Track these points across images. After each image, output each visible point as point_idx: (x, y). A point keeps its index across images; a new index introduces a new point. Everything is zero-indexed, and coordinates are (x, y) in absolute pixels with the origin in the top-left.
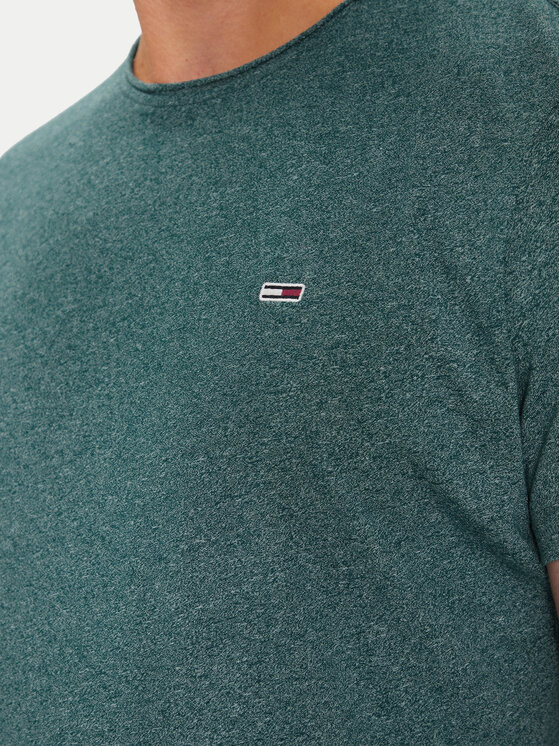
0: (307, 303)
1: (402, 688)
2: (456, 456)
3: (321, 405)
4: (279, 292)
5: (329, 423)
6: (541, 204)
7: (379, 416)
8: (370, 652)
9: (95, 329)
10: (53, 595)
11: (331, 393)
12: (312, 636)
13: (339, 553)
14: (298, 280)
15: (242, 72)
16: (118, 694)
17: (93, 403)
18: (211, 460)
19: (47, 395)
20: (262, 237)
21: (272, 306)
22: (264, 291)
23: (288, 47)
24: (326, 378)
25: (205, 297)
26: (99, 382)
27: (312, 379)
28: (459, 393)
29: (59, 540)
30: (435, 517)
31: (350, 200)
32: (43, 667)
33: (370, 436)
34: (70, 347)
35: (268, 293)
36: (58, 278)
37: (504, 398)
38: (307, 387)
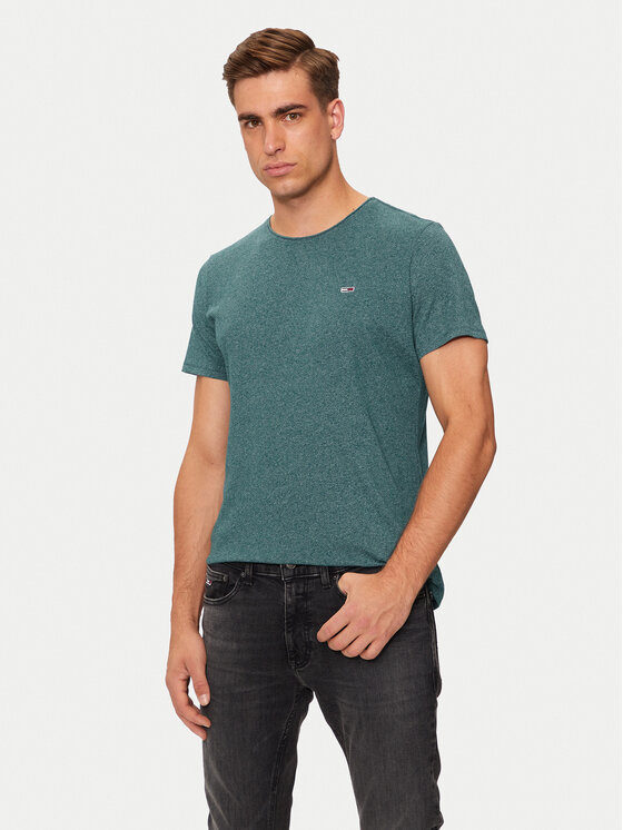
3: (363, 316)
5: (366, 320)
6: (417, 261)
11: (366, 313)
22: (343, 290)
24: (364, 309)
27: (360, 310)
38: (359, 312)
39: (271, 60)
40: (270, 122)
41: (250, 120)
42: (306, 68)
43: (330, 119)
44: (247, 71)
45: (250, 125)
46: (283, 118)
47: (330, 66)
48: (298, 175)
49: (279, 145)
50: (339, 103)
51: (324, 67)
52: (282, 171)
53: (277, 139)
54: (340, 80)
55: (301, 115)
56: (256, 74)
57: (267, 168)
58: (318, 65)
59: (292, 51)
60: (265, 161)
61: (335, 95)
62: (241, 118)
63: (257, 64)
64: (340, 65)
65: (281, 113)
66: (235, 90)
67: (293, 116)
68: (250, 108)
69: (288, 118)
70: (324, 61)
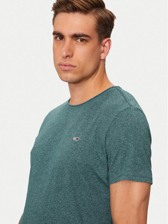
0: (79, 141)
1: (87, 202)
2: (98, 167)
3: (78, 156)
4: (76, 139)
5: (79, 159)
6: (112, 130)
7: (86, 159)
8: (82, 196)
9: (53, 141)
10: (40, 182)
11: (79, 155)
12: (73, 191)
13: (78, 179)
14: (79, 137)
15: (81, 104)
16: (44, 197)
17: (51, 153)
18: (62, 163)
19: (44, 151)
20: (76, 130)
21: (74, 141)
22: (74, 138)
23: (88, 101)
24: (79, 152)
25: (67, 138)
26: (52, 150)
27: (77, 152)
28: (99, 157)
29: (42, 174)
30: (94, 176)
31: (89, 126)
32: (36, 192)
33: (84, 162)
34: (49, 144)
35: (74, 139)
36: (50, 133)
37: (105, 159)
38: (76, 153)
39: (78, 5)
40: (68, 40)
41: (59, 36)
42: (96, 16)
43: (102, 48)
44: (64, 8)
45: (58, 39)
46: (76, 40)
47: (110, 20)
48: (75, 73)
49: (69, 54)
50: (109, 41)
51: (106, 18)
52: (67, 68)
53: (69, 50)
54: (113, 30)
55: (86, 41)
56: (68, 11)
57: (60, 65)
58: (104, 16)
59: (91, 4)
60: (60, 60)
61: (109, 36)
62: (54, 33)
63: (70, 5)
64: (116, 22)
65: (75, 37)
66: (56, 17)
67: (82, 40)
68: (60, 30)
69: (79, 40)
70: (108, 16)
